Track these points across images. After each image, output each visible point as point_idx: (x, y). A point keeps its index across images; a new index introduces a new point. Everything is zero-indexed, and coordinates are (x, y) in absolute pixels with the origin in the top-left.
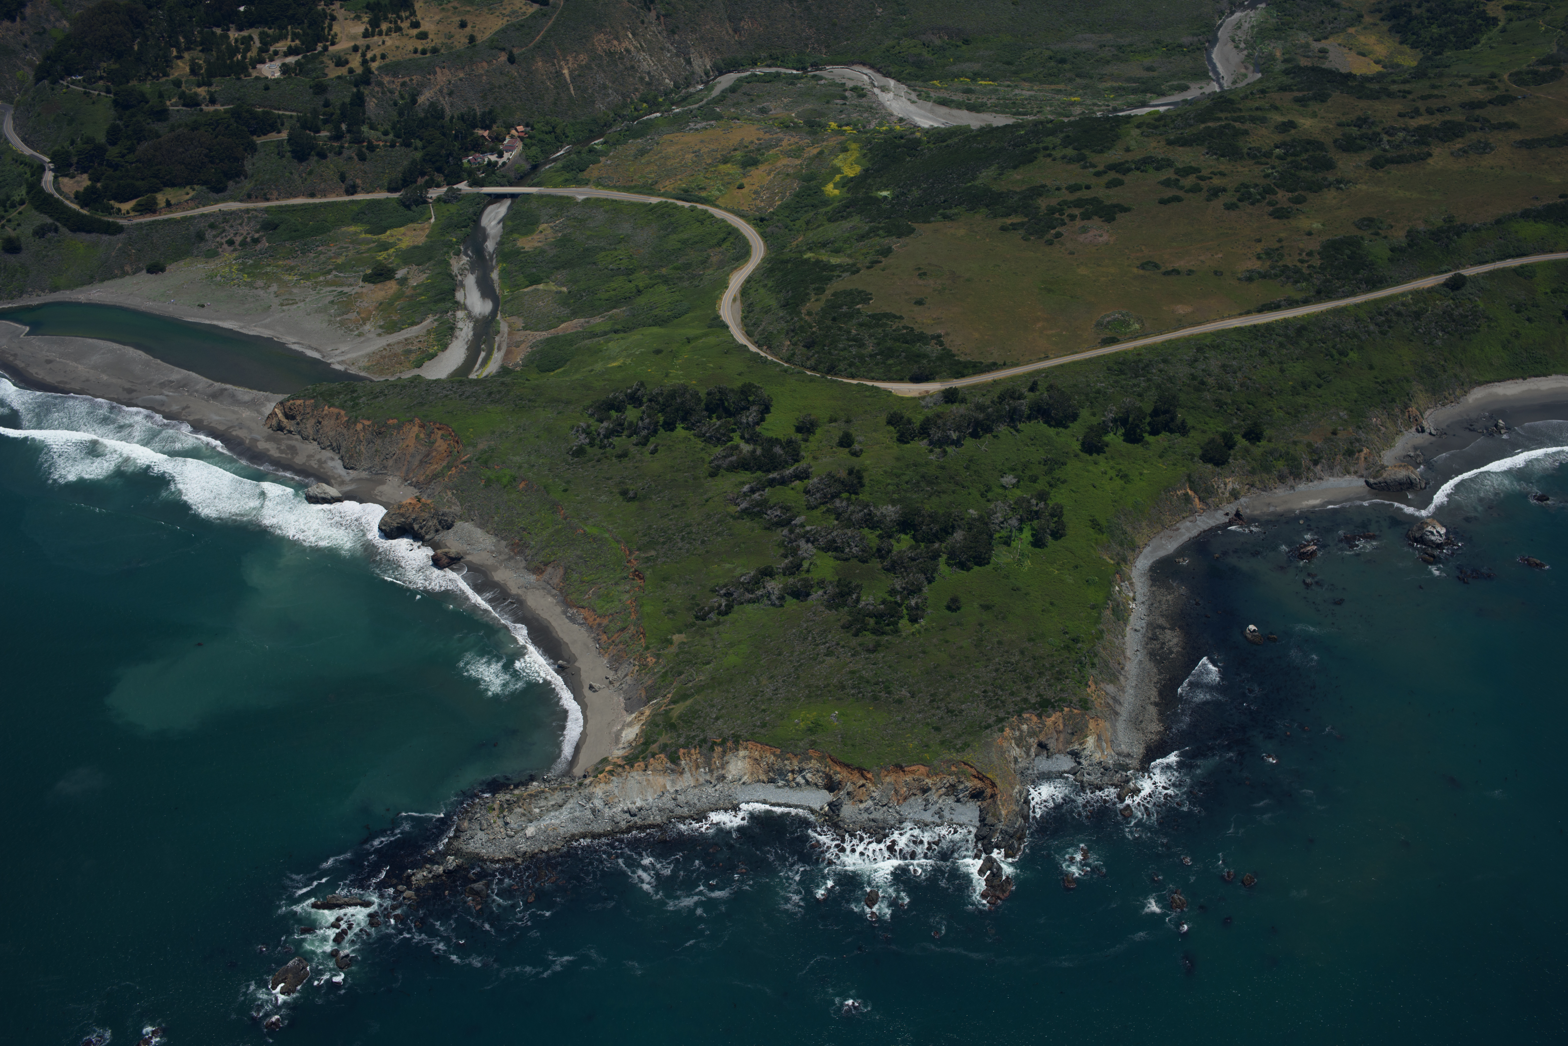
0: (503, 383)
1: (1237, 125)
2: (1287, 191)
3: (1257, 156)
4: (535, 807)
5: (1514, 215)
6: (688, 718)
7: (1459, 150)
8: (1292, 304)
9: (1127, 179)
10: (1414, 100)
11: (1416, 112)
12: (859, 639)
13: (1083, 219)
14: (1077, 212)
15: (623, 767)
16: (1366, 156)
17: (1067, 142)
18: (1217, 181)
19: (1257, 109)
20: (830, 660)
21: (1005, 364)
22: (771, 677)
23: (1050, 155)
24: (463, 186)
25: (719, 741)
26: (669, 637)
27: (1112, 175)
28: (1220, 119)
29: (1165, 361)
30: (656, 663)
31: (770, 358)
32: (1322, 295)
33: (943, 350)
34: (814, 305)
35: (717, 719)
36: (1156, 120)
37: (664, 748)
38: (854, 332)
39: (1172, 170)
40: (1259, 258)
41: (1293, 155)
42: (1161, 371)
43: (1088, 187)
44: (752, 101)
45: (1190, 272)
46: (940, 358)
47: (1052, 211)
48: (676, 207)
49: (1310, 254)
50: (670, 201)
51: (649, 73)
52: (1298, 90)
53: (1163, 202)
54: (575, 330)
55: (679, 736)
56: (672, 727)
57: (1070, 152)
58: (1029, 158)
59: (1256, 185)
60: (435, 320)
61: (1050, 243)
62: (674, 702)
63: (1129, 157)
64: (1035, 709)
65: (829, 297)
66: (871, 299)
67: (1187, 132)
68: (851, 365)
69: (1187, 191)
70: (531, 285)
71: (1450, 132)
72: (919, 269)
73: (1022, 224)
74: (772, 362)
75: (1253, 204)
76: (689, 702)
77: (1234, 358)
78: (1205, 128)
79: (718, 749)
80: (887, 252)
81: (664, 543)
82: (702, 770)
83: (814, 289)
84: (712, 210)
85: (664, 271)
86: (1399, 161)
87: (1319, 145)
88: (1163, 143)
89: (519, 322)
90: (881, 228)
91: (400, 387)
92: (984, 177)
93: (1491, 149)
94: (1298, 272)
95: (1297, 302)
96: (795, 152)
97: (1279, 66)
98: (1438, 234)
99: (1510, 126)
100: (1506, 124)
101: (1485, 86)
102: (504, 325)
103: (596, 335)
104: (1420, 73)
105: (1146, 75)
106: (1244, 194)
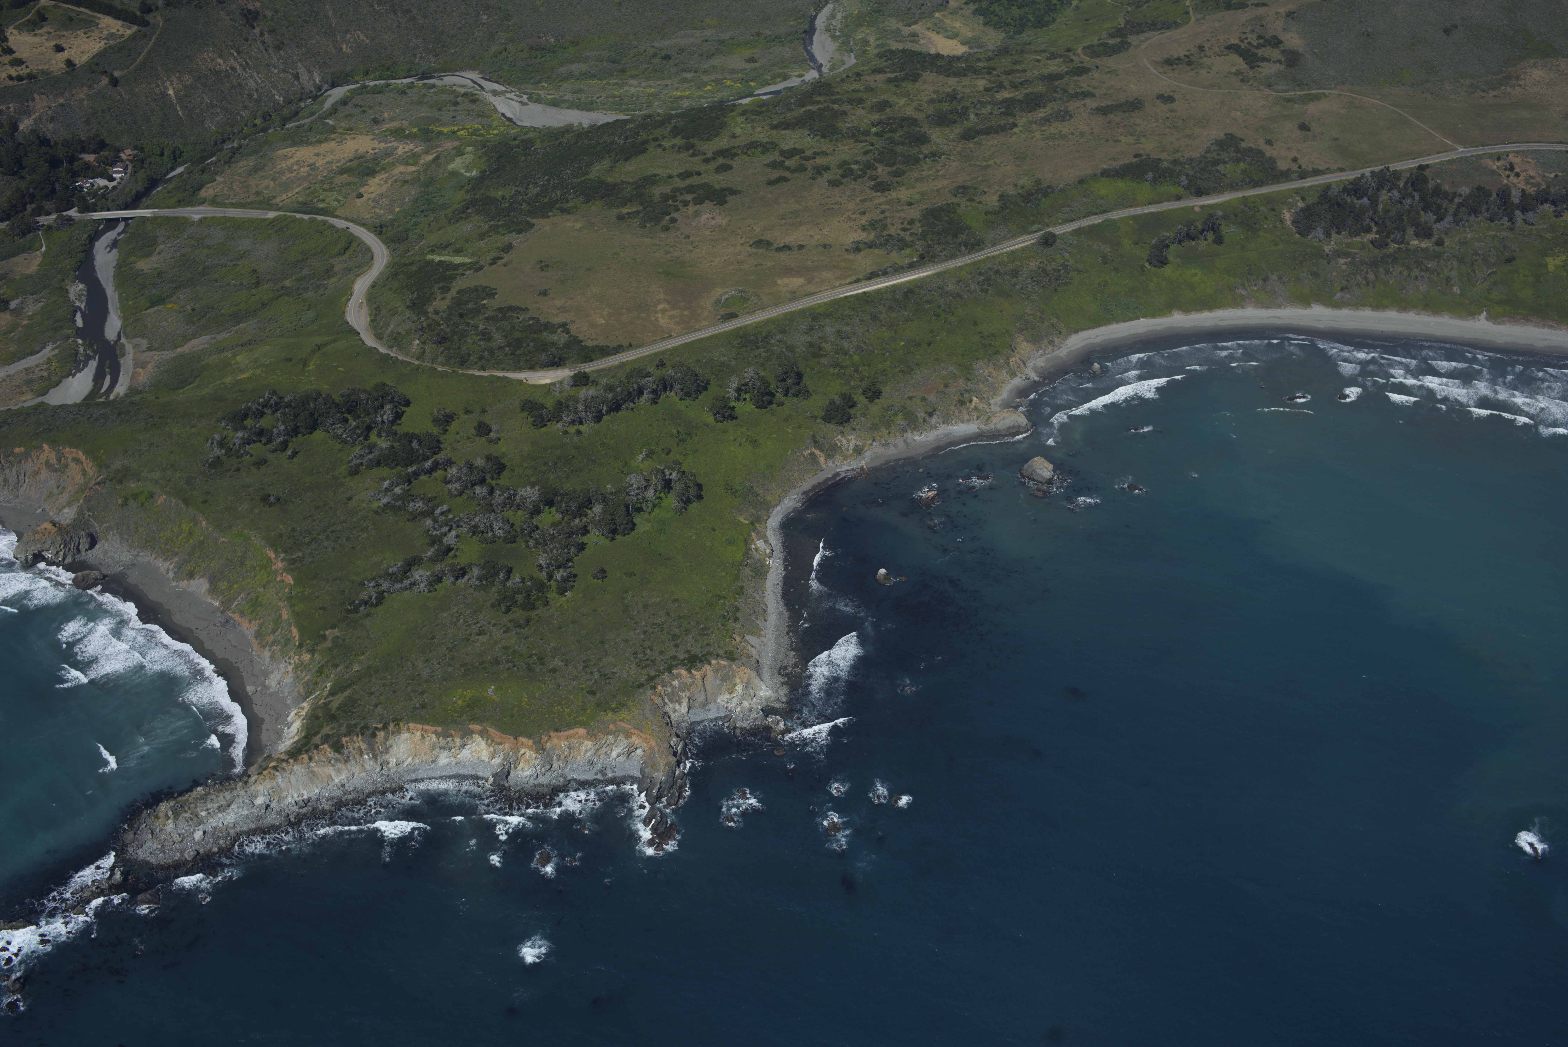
0: (132, 403)
1: (836, 107)
2: (886, 166)
3: (856, 134)
4: (202, 811)
5: (1095, 175)
6: (348, 707)
7: (1042, 118)
8: (899, 270)
9: (736, 163)
10: (998, 76)
11: (1001, 86)
12: (510, 616)
13: (695, 204)
14: (689, 197)
15: (287, 761)
16: (957, 129)
17: (676, 132)
18: (819, 161)
19: (853, 91)
20: (484, 639)
21: (630, 346)
22: (427, 661)
23: (660, 146)
24: (73, 213)
25: (380, 726)
26: (322, 633)
27: (721, 161)
28: (819, 102)
29: (783, 332)
30: (311, 659)
31: (400, 358)
32: (924, 260)
33: (570, 337)
34: (440, 304)
35: (376, 706)
36: (758, 106)
37: (326, 739)
38: (481, 326)
39: (777, 153)
40: (864, 229)
41: (890, 131)
42: (780, 341)
43: (699, 174)
44: (364, 112)
45: (801, 247)
46: (567, 345)
47: (665, 198)
48: (295, 220)
49: (912, 222)
50: (288, 214)
51: (257, 90)
52: (890, 72)
53: (771, 183)
54: (201, 347)
55: (341, 726)
56: (333, 718)
57: (678, 141)
58: (639, 149)
59: (857, 162)
60: (56, 348)
61: (666, 229)
62: (333, 693)
63: (735, 143)
64: (684, 664)
65: (455, 296)
66: (496, 294)
67: (789, 116)
68: (481, 358)
69: (793, 171)
70: (152, 306)
71: (1033, 102)
72: (541, 262)
73: (638, 212)
74: (403, 362)
75: (855, 180)
76: (346, 693)
77: (848, 324)
78: (805, 112)
79: (381, 735)
80: (508, 248)
81: (308, 544)
82: (366, 757)
83: (439, 289)
84: (332, 220)
85: (287, 283)
86: (987, 132)
87: (913, 122)
88: (767, 128)
89: (144, 343)
90: (501, 225)
91: (25, 414)
92: (598, 170)
93: (1071, 116)
94: (901, 240)
95: (902, 268)
96: (411, 159)
97: (872, 51)
98: (1028, 197)
99: (1086, 95)
100: (1083, 93)
101: (1061, 60)
102: (129, 347)
103: (223, 350)
104: (1003, 51)
105: (748, 66)
106: (846, 171)
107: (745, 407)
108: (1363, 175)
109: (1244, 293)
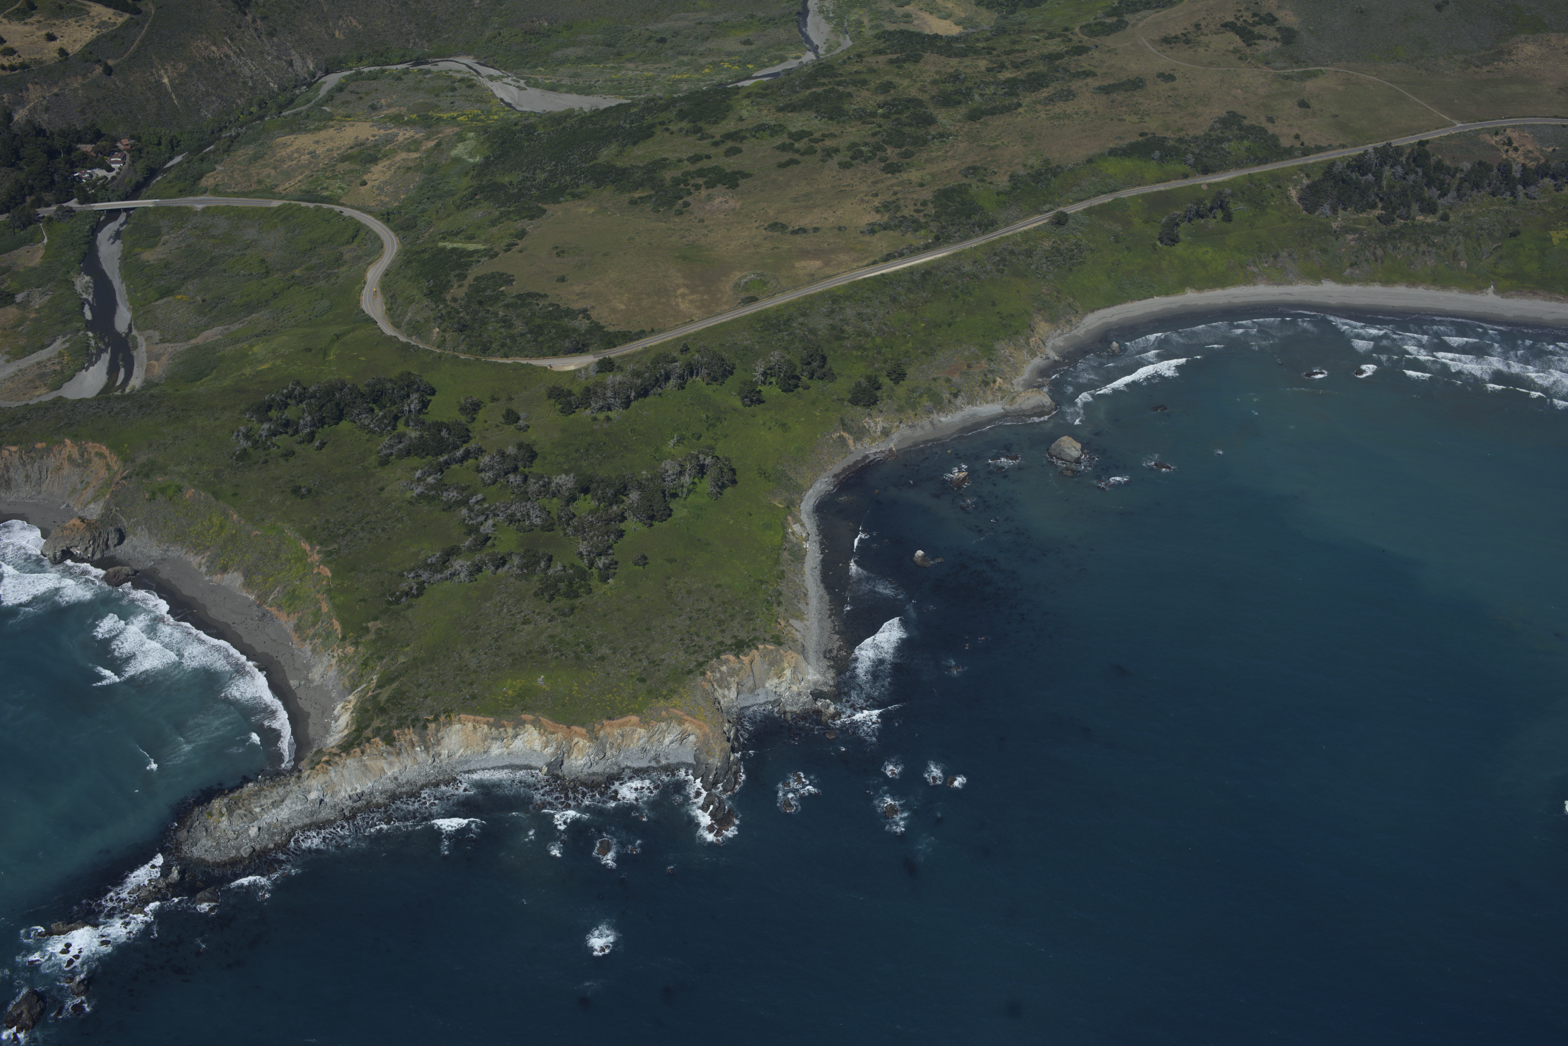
0: (152, 396)
1: (841, 89)
2: (895, 147)
3: (863, 116)
4: (255, 807)
5: (1103, 154)
6: (397, 699)
7: (1046, 98)
8: (914, 251)
9: (745, 146)
10: (999, 56)
11: (1002, 67)
12: (554, 604)
13: (707, 188)
14: (700, 181)
15: (339, 755)
16: (963, 110)
17: (682, 115)
18: (829, 143)
19: (856, 72)
20: (529, 628)
21: (653, 331)
22: (473, 651)
23: (667, 130)
24: (73, 204)
25: (431, 717)
26: (364, 625)
27: (730, 144)
28: (824, 84)
29: (804, 315)
30: (355, 651)
31: (421, 346)
32: (939, 241)
33: (591, 323)
34: (458, 291)
35: (426, 697)
36: (763, 89)
37: (377, 732)
38: (501, 314)
39: (785, 136)
40: (878, 211)
41: (897, 113)
42: (802, 324)
43: (708, 157)
44: (361, 98)
45: (816, 230)
46: (589, 331)
47: (676, 182)
48: (300, 208)
49: (924, 203)
50: (293, 202)
51: (251, 78)
52: (892, 53)
53: (782, 166)
54: (215, 338)
55: (391, 718)
56: (382, 710)
57: (685, 124)
58: (647, 133)
59: (866, 144)
60: (67, 341)
61: (680, 213)
62: (380, 686)
63: (742, 126)
64: (732, 650)
65: (472, 283)
66: (513, 280)
67: (795, 98)
68: (503, 345)
69: (803, 154)
70: (161, 298)
71: (1036, 82)
72: (557, 247)
73: (650, 197)
74: (424, 351)
75: (865, 161)
76: (395, 685)
77: (868, 306)
78: (810, 94)
79: (432, 726)
80: (522, 234)
81: (344, 535)
82: (418, 749)
83: (455, 276)
84: (338, 208)
85: (297, 272)
86: (993, 112)
87: (919, 103)
88: (773, 110)
89: (157, 335)
90: (513, 211)
91: (43, 409)
92: (606, 154)
93: (1074, 96)
94: (915, 221)
95: (918, 249)
96: (412, 145)
97: (868, 33)
98: (1037, 176)
99: (1087, 74)
100: (1084, 72)
101: (1059, 39)
102: (141, 340)
103: (237, 341)
104: (1000, 31)
105: (744, 48)
106: (856, 153)
107: (772, 391)
108: (1366, 152)
109: (1255, 270)
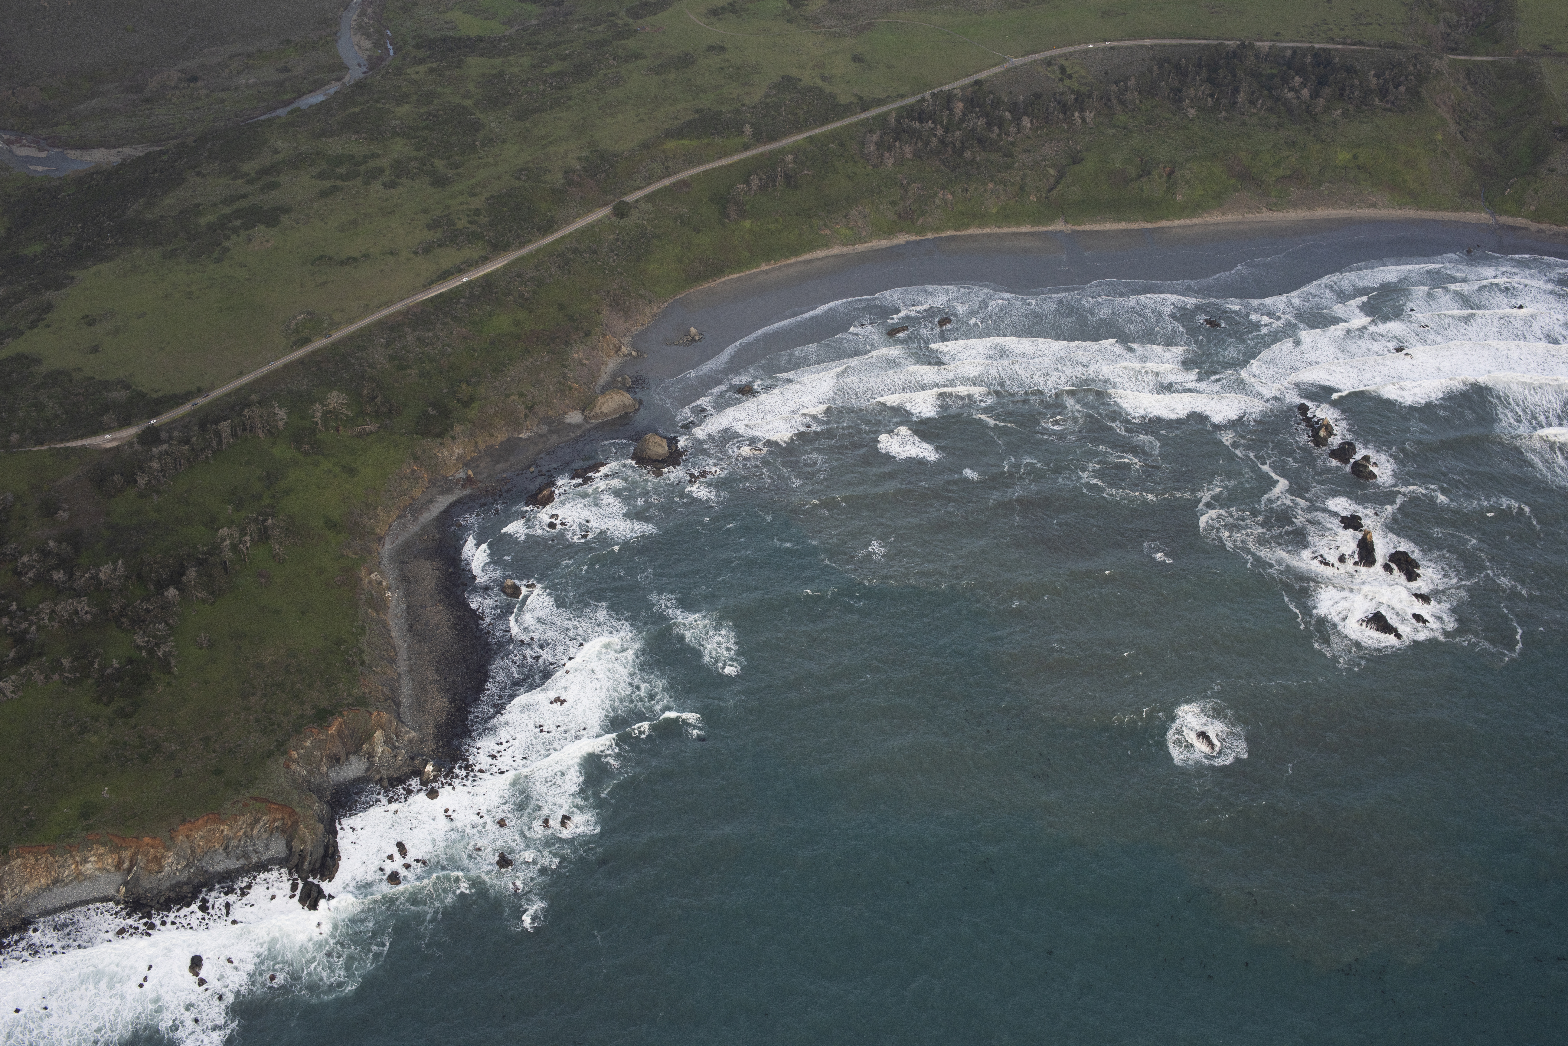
1: (379, 106)
2: (443, 159)
3: (406, 131)
5: (659, 137)
7: (596, 87)
8: (473, 264)
9: (283, 179)
10: (544, 50)
11: (547, 61)
12: (113, 707)
13: (246, 229)
14: (237, 223)
16: (510, 111)
17: (214, 156)
18: (372, 164)
19: (396, 86)
21: (201, 390)
23: (198, 173)
27: (267, 179)
28: (361, 103)
29: (361, 348)
33: (132, 392)
38: (31, 397)
39: (325, 162)
40: (430, 228)
41: (441, 123)
42: (360, 359)
43: (245, 196)
45: (366, 256)
46: (131, 401)
47: (212, 227)
49: (478, 213)
52: (432, 62)
53: (323, 194)
57: (217, 165)
58: (177, 180)
59: (411, 160)
61: (218, 261)
63: (279, 158)
64: (315, 722)
66: (42, 359)
67: (332, 122)
68: (37, 432)
69: (345, 179)
71: (584, 72)
72: (87, 316)
73: (185, 247)
75: (412, 178)
77: (429, 330)
78: (348, 115)
80: (47, 307)
86: (542, 109)
87: (463, 110)
88: (310, 138)
90: (37, 284)
92: (135, 209)
93: (625, 81)
94: (471, 233)
95: (477, 262)
98: (594, 168)
99: (636, 57)
100: (633, 55)
101: (605, 25)
104: (546, 24)
105: (282, 76)
106: (400, 170)
108: (923, 98)
109: (827, 232)
